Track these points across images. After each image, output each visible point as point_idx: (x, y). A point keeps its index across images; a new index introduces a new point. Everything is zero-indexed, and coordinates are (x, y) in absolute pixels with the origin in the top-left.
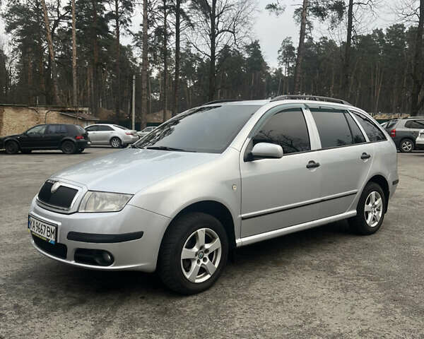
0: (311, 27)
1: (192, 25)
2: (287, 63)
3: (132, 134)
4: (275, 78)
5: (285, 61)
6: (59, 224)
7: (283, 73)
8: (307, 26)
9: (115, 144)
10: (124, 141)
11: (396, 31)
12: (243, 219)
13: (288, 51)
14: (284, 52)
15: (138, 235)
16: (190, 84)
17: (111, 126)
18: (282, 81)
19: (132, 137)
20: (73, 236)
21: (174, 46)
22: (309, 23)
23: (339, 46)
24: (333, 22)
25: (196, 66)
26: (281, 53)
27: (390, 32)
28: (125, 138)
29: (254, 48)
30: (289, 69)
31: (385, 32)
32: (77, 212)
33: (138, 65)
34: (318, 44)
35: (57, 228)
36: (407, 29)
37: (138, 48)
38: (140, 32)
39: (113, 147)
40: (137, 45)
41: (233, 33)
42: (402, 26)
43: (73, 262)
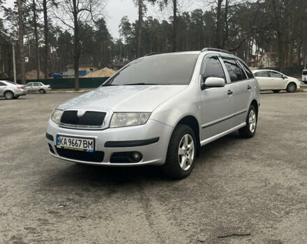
0: (146, 9)
1: (56, 5)
2: (126, 35)
3: (22, 88)
4: (117, 46)
5: (124, 33)
6: (96, 137)
7: (123, 42)
8: (143, 8)
9: (9, 96)
10: (16, 93)
11: (197, 13)
12: (203, 128)
13: (126, 26)
14: (123, 27)
15: (156, 140)
16: (53, 50)
17: (4, 82)
18: (123, 48)
19: (22, 90)
20: (109, 144)
21: (43, 20)
22: (144, 6)
23: (161, 23)
24: (161, 5)
25: (57, 36)
26: (121, 27)
27: (194, 14)
28: (17, 91)
29: (101, 23)
30: (128, 39)
31: (190, 14)
32: (109, 128)
33: (9, 35)
34: (147, 21)
35: (94, 141)
36: (204, 13)
37: (8, 21)
38: (10, 9)
39: (7, 99)
40: (8, 19)
41: (90, 11)
42: (201, 10)
43: (109, 163)
